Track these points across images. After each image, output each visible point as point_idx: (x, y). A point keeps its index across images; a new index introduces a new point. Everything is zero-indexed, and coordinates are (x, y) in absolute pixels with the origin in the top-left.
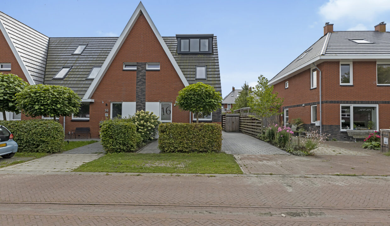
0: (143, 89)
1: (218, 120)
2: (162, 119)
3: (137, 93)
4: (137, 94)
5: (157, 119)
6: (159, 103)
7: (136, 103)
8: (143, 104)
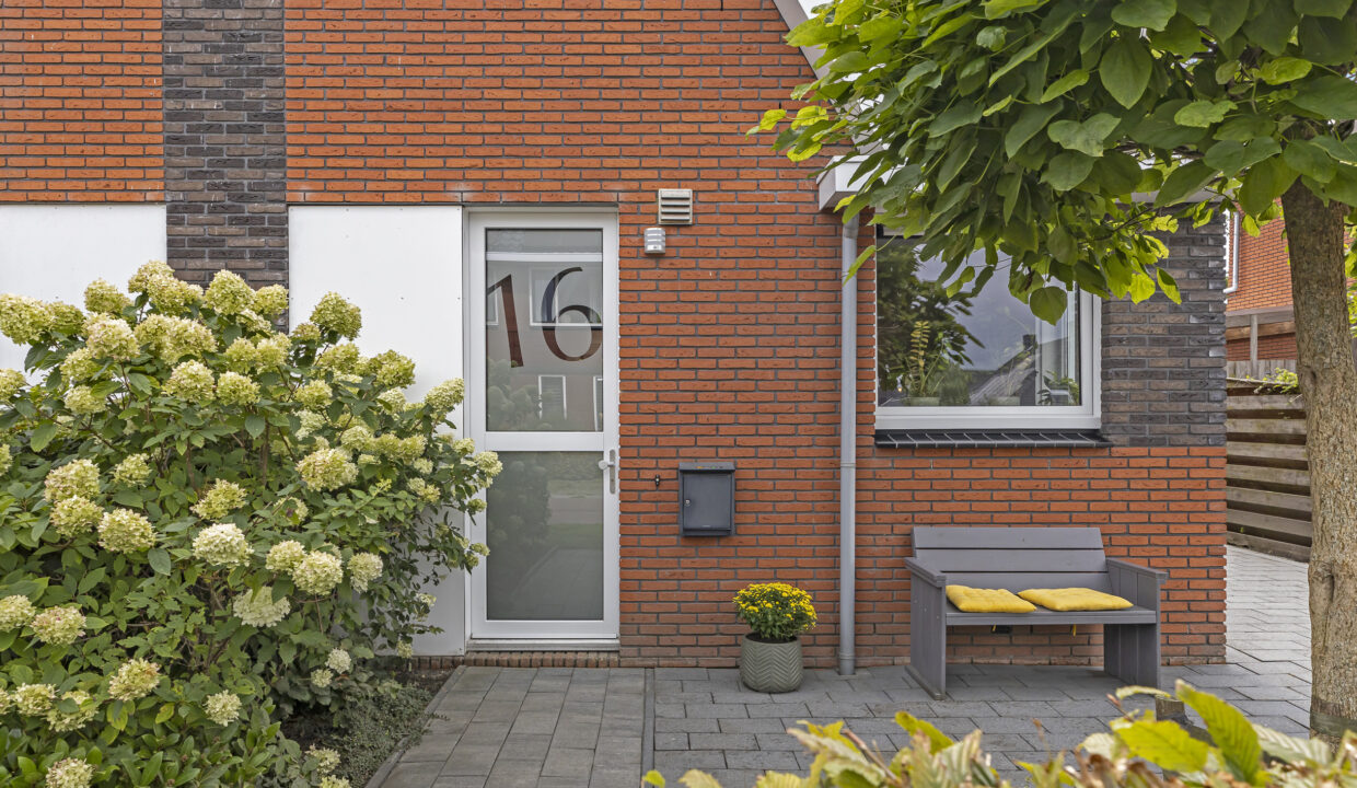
0: (250, 47)
1: (1176, 419)
2: (496, 420)
3: (175, 88)
4: (171, 104)
5: (428, 416)
6: (455, 214)
7: (172, 222)
8: (254, 224)
